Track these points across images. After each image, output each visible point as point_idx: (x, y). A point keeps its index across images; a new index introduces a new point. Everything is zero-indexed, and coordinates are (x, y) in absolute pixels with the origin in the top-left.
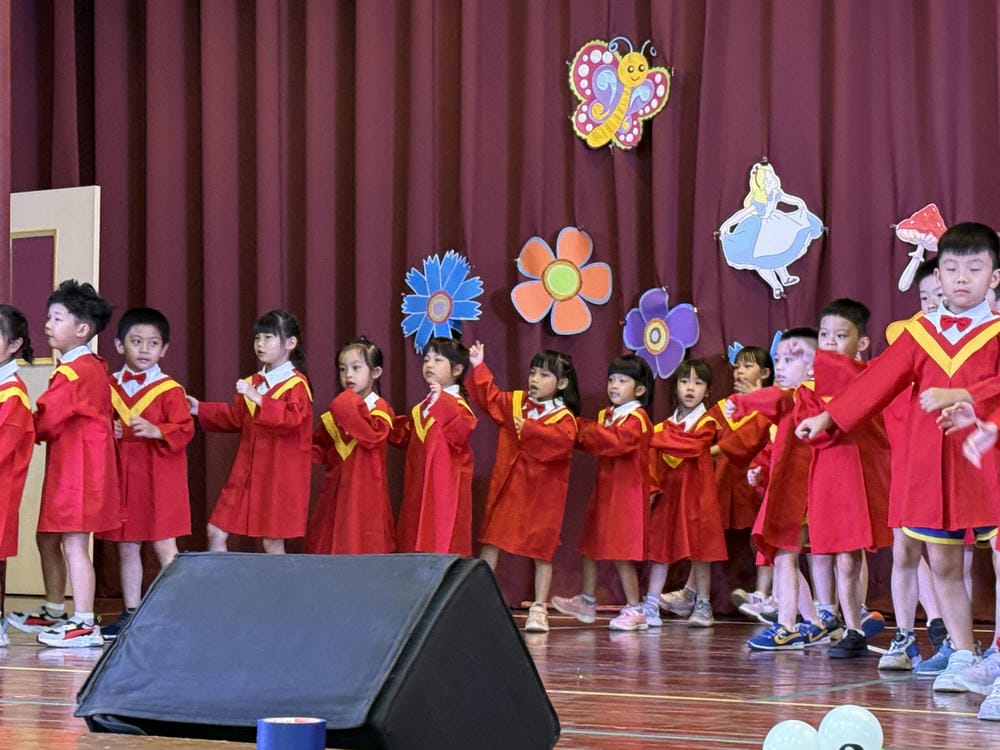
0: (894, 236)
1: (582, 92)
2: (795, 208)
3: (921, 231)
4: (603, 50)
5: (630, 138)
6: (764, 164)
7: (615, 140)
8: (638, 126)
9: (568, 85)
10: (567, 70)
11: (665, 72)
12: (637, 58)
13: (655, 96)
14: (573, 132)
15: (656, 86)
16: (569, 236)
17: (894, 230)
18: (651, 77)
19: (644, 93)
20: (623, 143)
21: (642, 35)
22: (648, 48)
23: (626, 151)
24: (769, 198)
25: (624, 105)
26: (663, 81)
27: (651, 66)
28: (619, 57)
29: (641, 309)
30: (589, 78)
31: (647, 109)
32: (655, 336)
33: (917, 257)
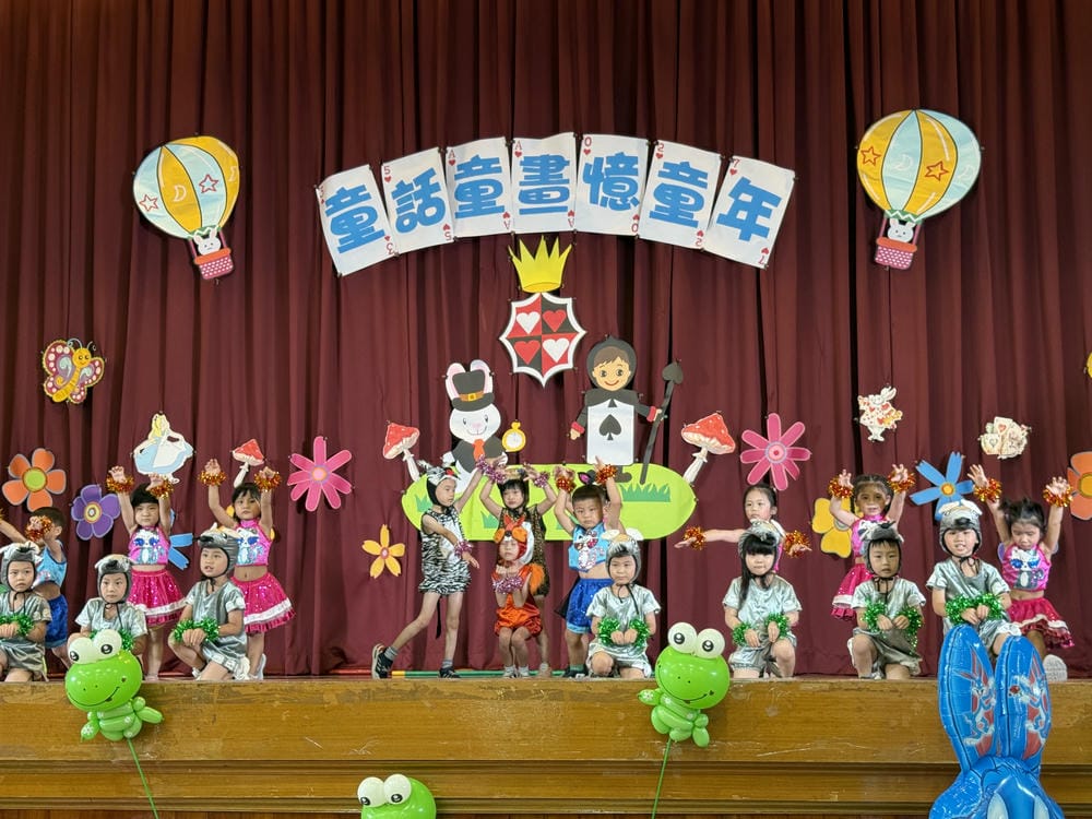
0: (232, 456)
1: (50, 369)
2: (178, 440)
3: (247, 454)
4: (64, 346)
5: (79, 397)
6: (160, 415)
7: (69, 398)
8: (84, 391)
9: (42, 365)
10: (41, 356)
11: (100, 358)
12: (84, 352)
13: (95, 373)
14: (44, 393)
15: (96, 368)
16: (40, 454)
17: (232, 453)
18: (93, 362)
19: (88, 372)
21: (89, 338)
22: (91, 344)
24: (163, 434)
25: (75, 379)
26: (100, 365)
27: (93, 356)
28: (73, 350)
29: (82, 497)
30: (55, 362)
31: (90, 381)
32: (92, 512)
33: (244, 469)
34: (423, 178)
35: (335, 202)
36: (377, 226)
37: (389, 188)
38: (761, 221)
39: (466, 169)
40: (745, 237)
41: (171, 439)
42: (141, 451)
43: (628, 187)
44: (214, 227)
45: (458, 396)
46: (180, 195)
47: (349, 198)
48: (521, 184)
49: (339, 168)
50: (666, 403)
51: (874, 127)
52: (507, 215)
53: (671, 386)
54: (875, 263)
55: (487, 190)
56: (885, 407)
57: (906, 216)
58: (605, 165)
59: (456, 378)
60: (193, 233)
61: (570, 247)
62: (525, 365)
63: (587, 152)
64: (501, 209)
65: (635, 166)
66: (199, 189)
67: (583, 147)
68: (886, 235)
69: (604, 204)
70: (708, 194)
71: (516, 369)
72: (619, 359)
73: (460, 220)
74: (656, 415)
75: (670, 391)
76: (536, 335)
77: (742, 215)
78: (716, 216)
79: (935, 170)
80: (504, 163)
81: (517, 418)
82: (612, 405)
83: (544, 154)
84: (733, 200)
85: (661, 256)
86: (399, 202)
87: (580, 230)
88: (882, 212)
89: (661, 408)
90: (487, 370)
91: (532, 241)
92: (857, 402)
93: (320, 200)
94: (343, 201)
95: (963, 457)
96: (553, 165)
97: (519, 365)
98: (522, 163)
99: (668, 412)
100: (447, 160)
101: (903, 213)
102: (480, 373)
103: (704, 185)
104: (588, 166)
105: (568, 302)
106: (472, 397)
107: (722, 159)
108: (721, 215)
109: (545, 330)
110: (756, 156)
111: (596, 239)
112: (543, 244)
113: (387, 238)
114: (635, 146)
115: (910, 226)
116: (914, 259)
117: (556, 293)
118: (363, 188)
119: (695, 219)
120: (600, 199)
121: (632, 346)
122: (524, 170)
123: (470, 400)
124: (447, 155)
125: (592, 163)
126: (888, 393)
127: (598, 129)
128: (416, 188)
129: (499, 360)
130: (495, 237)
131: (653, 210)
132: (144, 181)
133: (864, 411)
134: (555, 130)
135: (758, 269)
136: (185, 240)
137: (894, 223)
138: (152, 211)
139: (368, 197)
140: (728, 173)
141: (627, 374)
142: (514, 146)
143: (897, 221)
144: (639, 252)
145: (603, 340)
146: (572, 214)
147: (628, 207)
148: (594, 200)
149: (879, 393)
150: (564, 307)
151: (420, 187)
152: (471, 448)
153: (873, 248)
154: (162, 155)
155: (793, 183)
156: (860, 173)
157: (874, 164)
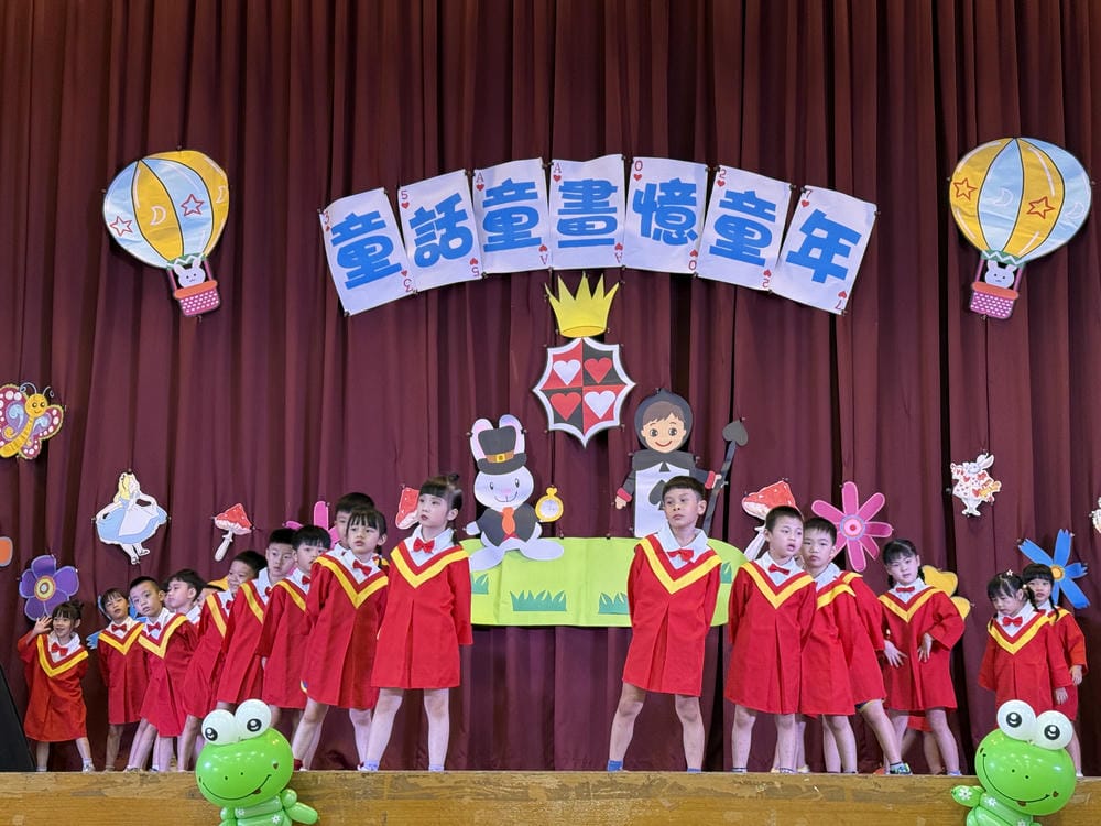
0: (213, 524)
2: (149, 503)
3: (231, 521)
4: (15, 391)
5: (32, 452)
6: (129, 473)
7: (20, 452)
8: (38, 444)
11: (58, 407)
12: (40, 398)
13: (52, 424)
15: (53, 417)
17: (213, 520)
18: (50, 411)
19: (43, 422)
20: (27, 455)
21: (44, 382)
22: (49, 390)
23: (28, 460)
24: (131, 496)
25: (28, 429)
26: (58, 414)
27: (49, 404)
28: (26, 397)
29: (33, 569)
30: (4, 410)
31: (46, 433)
32: (44, 588)
33: (228, 538)
34: (448, 205)
35: (344, 230)
36: (393, 259)
37: (407, 215)
38: (838, 260)
39: (496, 194)
40: (820, 278)
41: (141, 503)
42: (105, 516)
43: (684, 219)
44: (197, 255)
45: (485, 457)
46: (159, 217)
47: (360, 226)
48: (561, 212)
49: (347, 192)
50: (726, 467)
51: (968, 156)
52: (544, 249)
53: (732, 448)
54: (969, 311)
55: (520, 219)
56: (981, 477)
57: (1007, 258)
58: (659, 193)
59: (483, 436)
60: (173, 262)
61: (617, 285)
62: (564, 422)
63: (638, 177)
64: (537, 241)
65: (693, 195)
66: (181, 212)
67: (634, 172)
68: (982, 279)
69: (657, 237)
70: (776, 228)
71: (552, 426)
72: (672, 415)
73: (489, 253)
74: (715, 480)
75: (731, 454)
76: (576, 386)
77: (816, 253)
78: (785, 254)
79: (1038, 206)
80: (541, 189)
81: (553, 483)
82: (664, 469)
83: (589, 178)
84: (805, 236)
85: (722, 298)
86: (419, 232)
87: (628, 266)
88: (979, 253)
89: (720, 473)
90: (518, 426)
91: (572, 278)
92: (950, 470)
93: (324, 227)
94: (352, 228)
95: (1072, 535)
96: (597, 191)
97: (556, 422)
98: (561, 189)
99: (728, 478)
100: (475, 184)
101: (1003, 254)
102: (511, 429)
103: (772, 218)
104: (638, 193)
105: (615, 349)
106: (500, 458)
107: (792, 189)
108: (790, 252)
109: (586, 380)
110: (831, 186)
111: (647, 276)
112: (585, 281)
113: (405, 273)
114: (691, 173)
115: (1011, 269)
116: (1014, 307)
117: (600, 338)
118: (377, 215)
119: (762, 255)
120: (653, 230)
121: (688, 400)
122: (564, 197)
123: (498, 461)
124: (475, 179)
125: (643, 190)
126: (985, 461)
127: (649, 153)
128: (439, 216)
129: (533, 415)
130: (529, 273)
131: (714, 244)
132: (117, 201)
133: (957, 481)
134: (600, 152)
135: (832, 316)
136: (164, 271)
137: (992, 265)
138: (124, 236)
139: (382, 225)
140: (800, 205)
141: (682, 433)
142: (553, 169)
143: (995, 263)
144: (696, 293)
145: (655, 394)
146: (619, 247)
147: (686, 242)
148: (645, 232)
149: (975, 461)
150: (610, 355)
151: (442, 215)
152: (499, 517)
153: (967, 294)
154: (138, 171)
155: (875, 217)
156: (953, 208)
157: (969, 198)
